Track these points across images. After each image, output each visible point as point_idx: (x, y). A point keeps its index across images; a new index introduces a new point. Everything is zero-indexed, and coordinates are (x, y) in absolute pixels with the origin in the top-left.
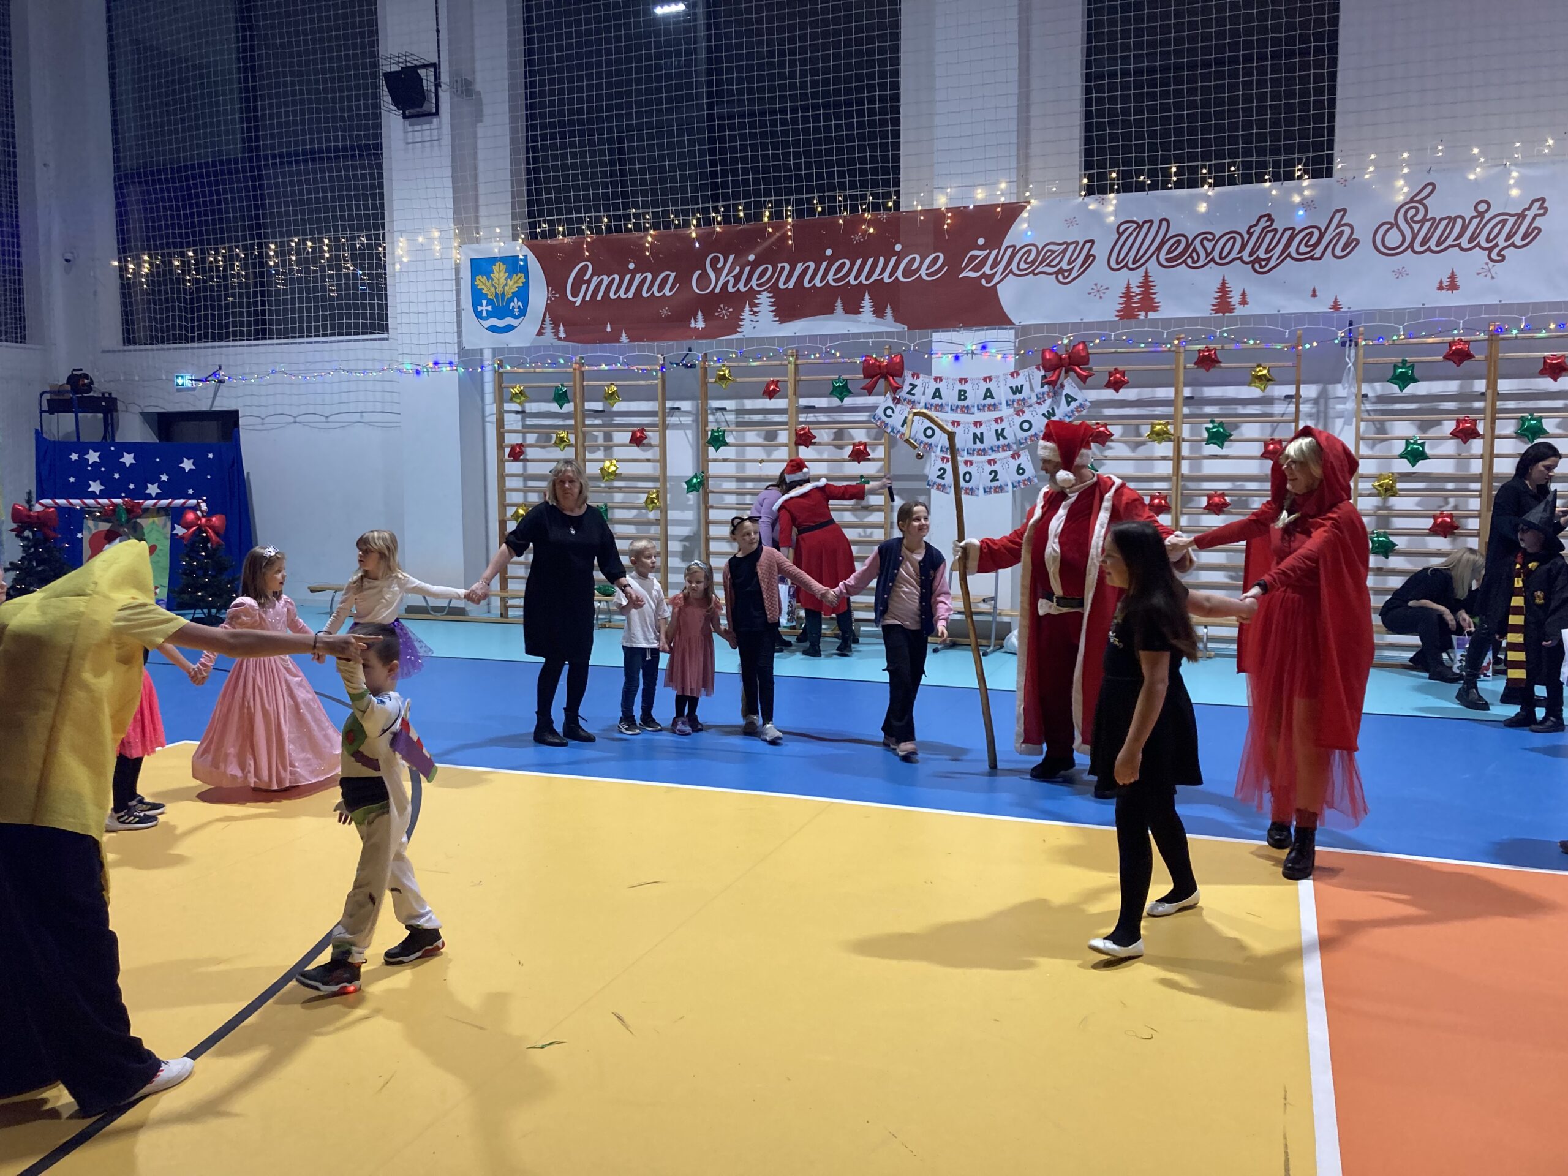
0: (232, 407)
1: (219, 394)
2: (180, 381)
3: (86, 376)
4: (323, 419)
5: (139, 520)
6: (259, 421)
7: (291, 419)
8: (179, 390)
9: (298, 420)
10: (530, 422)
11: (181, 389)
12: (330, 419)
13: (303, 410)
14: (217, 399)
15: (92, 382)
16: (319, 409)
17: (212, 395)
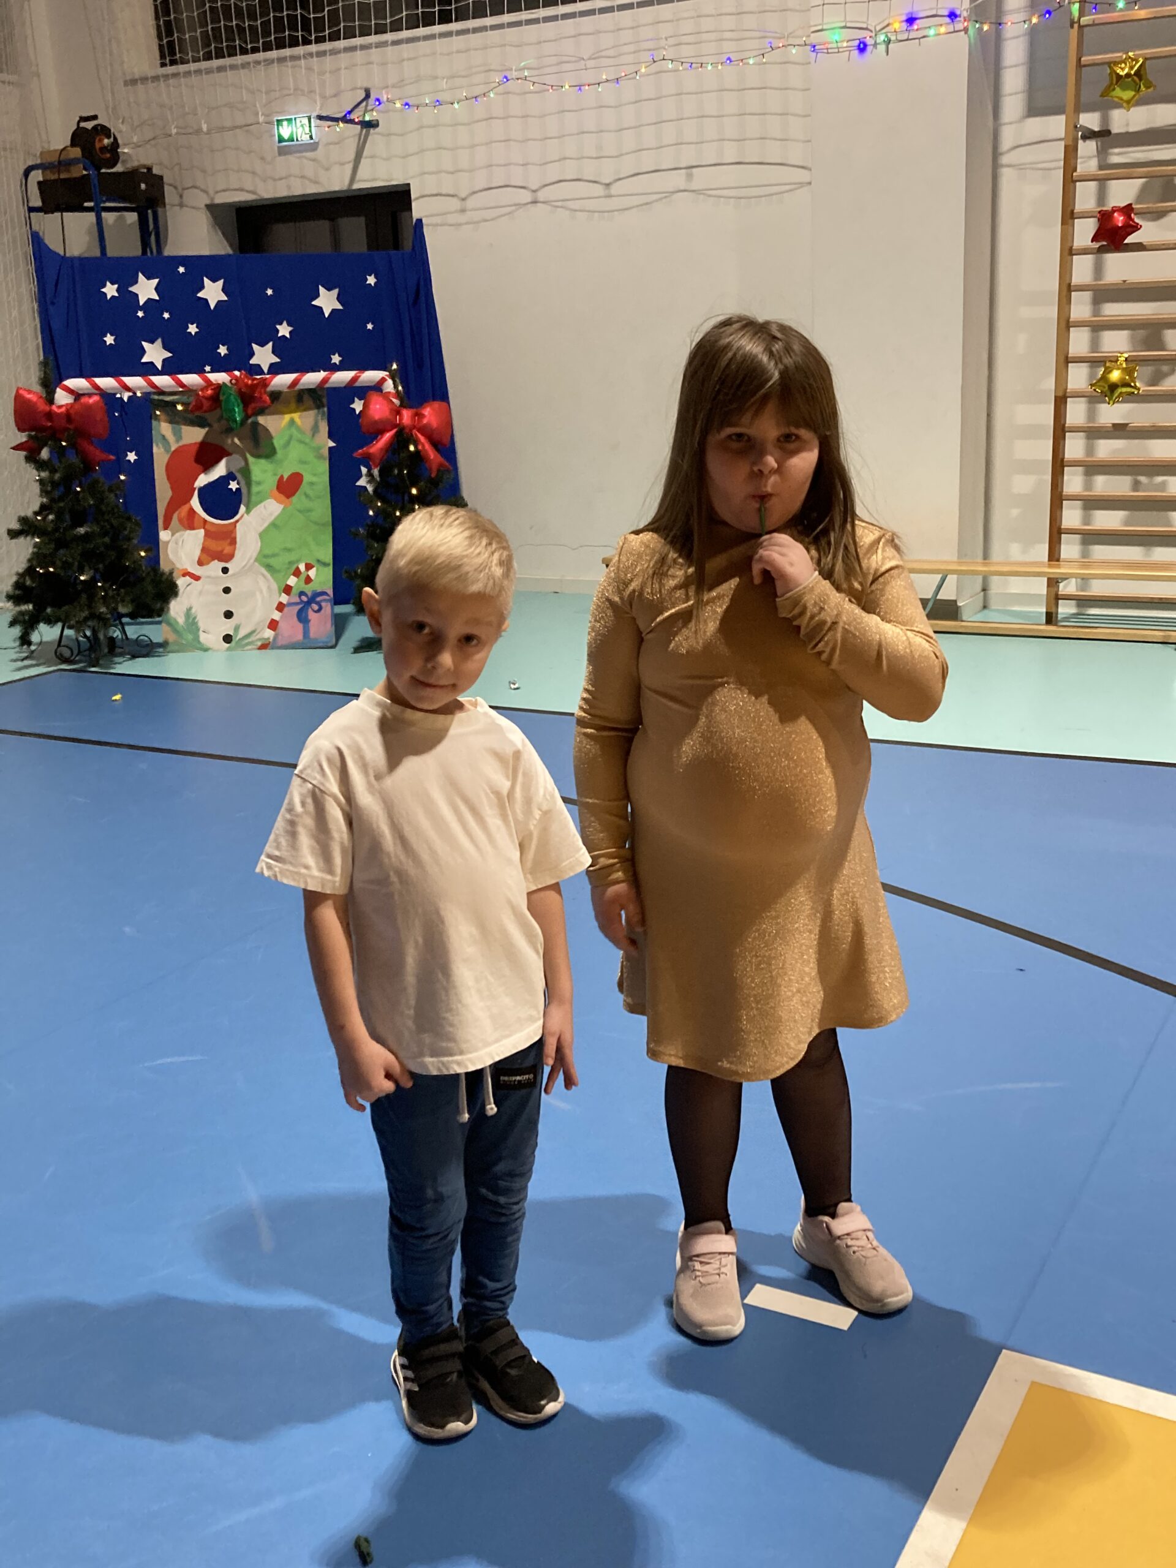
0: (397, 179)
1: (365, 153)
2: (285, 131)
3: (104, 131)
4: (599, 190)
5: (261, 420)
6: (455, 204)
7: (526, 196)
8: (283, 152)
9: (541, 195)
10: (1118, 156)
11: (286, 148)
12: (615, 189)
13: (553, 172)
14: (364, 163)
15: (115, 145)
16: (589, 170)
17: (352, 156)
